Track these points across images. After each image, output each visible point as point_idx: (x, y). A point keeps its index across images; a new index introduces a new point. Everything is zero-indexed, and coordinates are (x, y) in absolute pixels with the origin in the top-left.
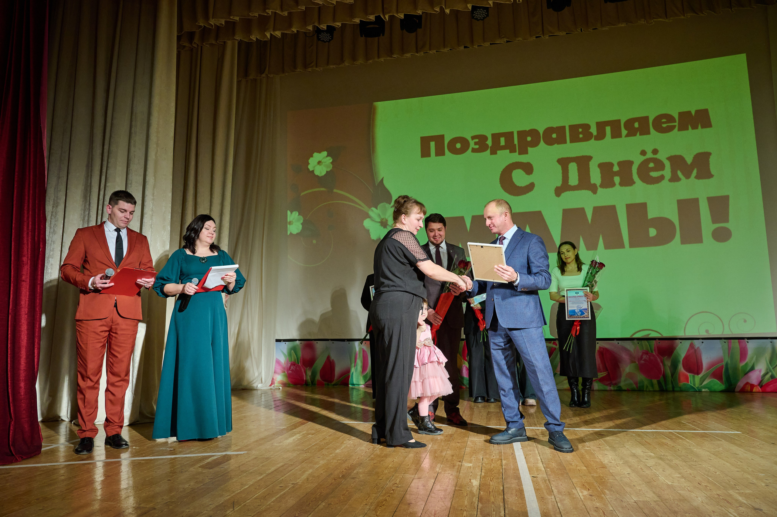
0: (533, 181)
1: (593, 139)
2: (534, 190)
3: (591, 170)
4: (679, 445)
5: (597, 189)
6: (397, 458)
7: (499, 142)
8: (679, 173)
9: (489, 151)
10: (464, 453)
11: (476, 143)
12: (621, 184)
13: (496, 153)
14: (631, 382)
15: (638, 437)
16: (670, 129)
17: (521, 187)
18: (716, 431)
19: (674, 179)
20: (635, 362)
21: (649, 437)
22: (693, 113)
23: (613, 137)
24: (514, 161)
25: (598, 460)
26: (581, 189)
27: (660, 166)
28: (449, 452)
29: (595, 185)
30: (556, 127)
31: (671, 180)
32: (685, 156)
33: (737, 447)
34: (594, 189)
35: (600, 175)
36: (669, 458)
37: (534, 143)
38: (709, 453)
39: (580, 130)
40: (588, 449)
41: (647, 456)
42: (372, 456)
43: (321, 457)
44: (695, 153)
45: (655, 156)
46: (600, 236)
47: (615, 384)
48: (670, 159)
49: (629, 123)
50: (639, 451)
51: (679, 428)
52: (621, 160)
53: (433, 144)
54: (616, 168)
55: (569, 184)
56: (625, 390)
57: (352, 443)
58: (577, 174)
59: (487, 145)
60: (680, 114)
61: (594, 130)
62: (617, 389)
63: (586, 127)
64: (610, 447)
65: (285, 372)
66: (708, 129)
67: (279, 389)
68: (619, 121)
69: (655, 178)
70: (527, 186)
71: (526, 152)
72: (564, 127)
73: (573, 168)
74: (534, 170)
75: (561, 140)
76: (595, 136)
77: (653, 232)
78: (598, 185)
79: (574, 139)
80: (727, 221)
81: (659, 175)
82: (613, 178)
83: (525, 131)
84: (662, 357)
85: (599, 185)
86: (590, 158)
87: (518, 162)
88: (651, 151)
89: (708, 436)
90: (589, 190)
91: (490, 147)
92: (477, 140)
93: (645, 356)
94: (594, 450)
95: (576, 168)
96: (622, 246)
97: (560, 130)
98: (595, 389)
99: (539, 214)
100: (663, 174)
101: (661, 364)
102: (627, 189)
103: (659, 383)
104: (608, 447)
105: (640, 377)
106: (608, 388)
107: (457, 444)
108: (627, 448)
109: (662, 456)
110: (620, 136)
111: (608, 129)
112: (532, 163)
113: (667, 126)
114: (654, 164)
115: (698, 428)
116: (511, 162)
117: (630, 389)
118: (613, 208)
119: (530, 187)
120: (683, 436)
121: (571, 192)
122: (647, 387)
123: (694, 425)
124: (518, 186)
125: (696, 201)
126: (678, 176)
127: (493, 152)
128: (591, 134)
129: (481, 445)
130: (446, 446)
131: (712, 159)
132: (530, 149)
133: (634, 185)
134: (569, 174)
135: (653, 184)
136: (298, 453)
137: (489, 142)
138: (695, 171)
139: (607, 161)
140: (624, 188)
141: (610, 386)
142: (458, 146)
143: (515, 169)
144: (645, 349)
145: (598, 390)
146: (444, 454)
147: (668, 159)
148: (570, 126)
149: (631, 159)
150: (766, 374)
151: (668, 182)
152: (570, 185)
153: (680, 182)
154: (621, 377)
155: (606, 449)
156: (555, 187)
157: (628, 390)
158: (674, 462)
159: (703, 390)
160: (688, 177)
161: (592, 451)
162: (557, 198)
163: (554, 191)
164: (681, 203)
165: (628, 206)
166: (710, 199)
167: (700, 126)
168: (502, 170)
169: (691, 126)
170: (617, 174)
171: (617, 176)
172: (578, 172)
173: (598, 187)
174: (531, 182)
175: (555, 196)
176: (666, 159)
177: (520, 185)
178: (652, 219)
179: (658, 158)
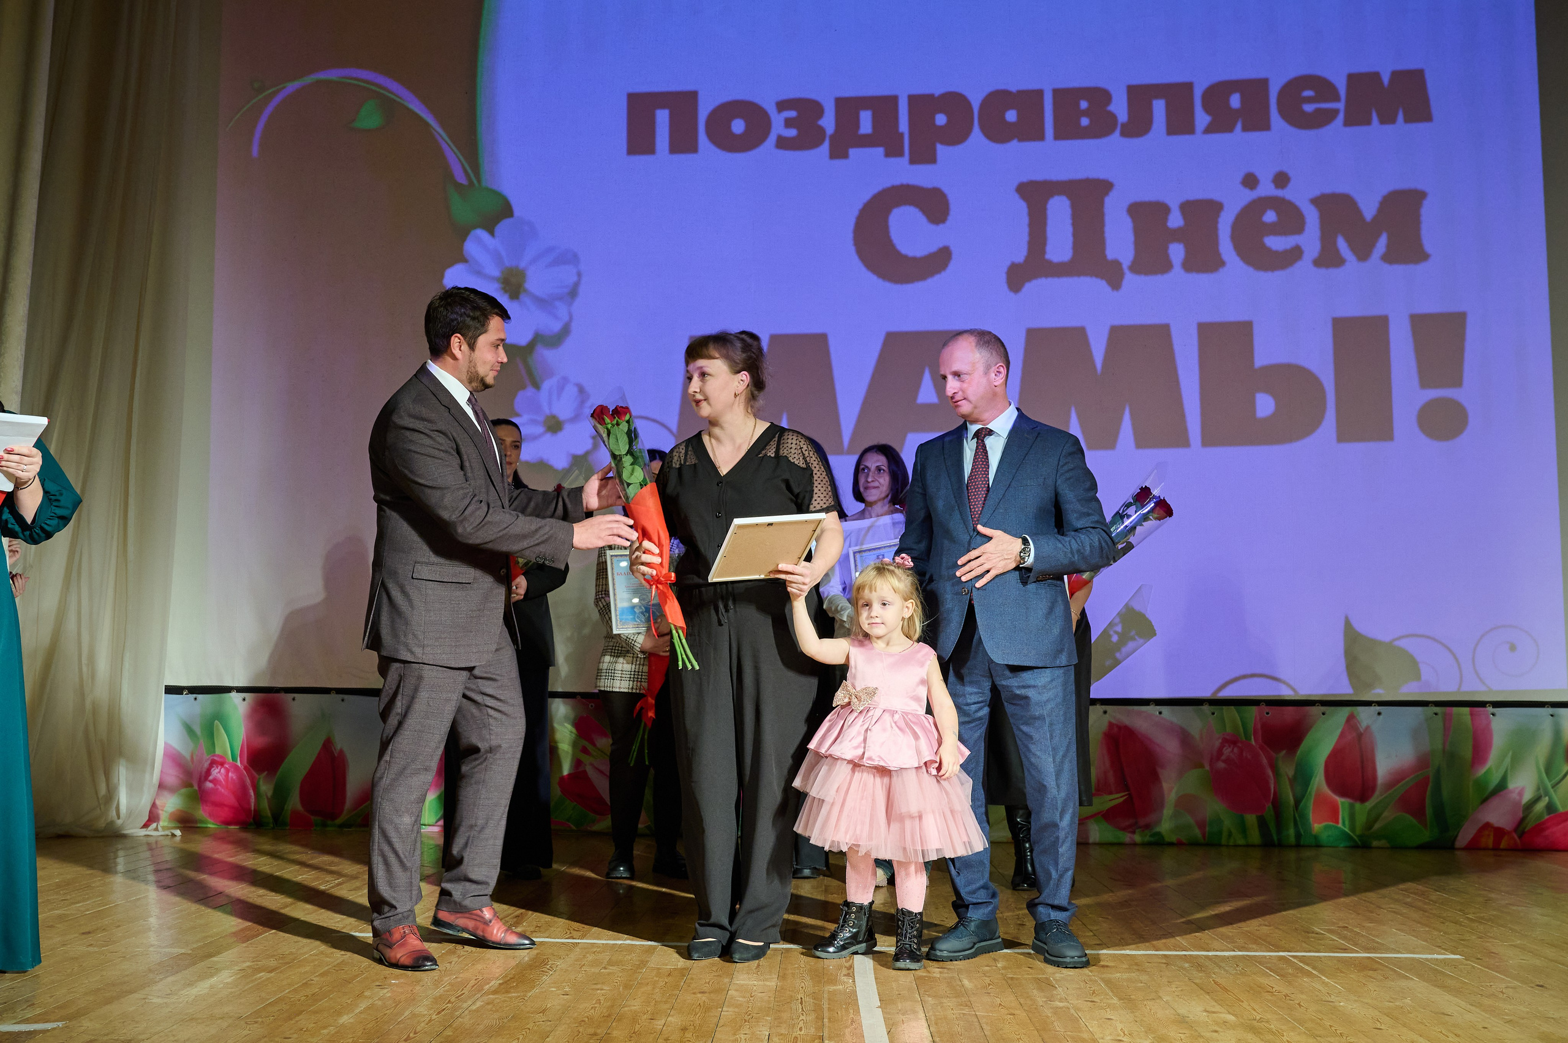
0: (946, 243)
1: (1117, 132)
2: (948, 271)
3: (1108, 219)
4: (1302, 993)
5: (1121, 275)
6: (521, 1037)
7: (857, 124)
8: (1342, 244)
9: (826, 145)
10: (716, 1020)
11: (788, 123)
12: (1189, 266)
13: (845, 156)
14: (1189, 819)
15: (1198, 971)
16: (1322, 119)
17: (914, 259)
18: (1399, 952)
19: (1328, 259)
20: (1201, 766)
21: (1226, 971)
22: (1386, 80)
23: (1172, 130)
24: (897, 181)
25: (1085, 1036)
26: (1080, 273)
27: (1292, 220)
28: (675, 1020)
29: (1117, 264)
30: (1018, 91)
31: (1319, 263)
32: (1357, 198)
33: (1448, 997)
34: (1113, 275)
35: (1131, 237)
36: (1272, 1026)
37: (957, 135)
38: (1377, 1013)
39: (1084, 105)
40: (1061, 1004)
41: (1217, 1023)
42: (449, 1032)
43: (295, 1036)
44: (1384, 191)
45: (1280, 193)
46: (1124, 410)
47: (1147, 827)
49: (1217, 94)
50: (1196, 1009)
51: (1304, 945)
52: (1191, 197)
53: (662, 117)
54: (1175, 220)
55: (1048, 256)
56: (1171, 844)
57: (389, 995)
58: (1070, 228)
59: (822, 130)
60: (1351, 77)
61: (1120, 108)
62: (1152, 839)
63: (1100, 97)
64: (1120, 999)
65: (191, 786)
66: (1422, 126)
67: (173, 835)
68: (1189, 87)
69: (1276, 252)
70: (930, 257)
71: (932, 159)
72: (1040, 93)
73: (1059, 209)
74: (951, 212)
75: (1029, 130)
76: (1123, 125)
77: (1265, 405)
78: (1126, 264)
79: (1067, 130)
80: (1457, 382)
81: (1288, 247)
82: (1167, 248)
83: (930, 97)
84: (1273, 753)
85: (1129, 264)
86: (1104, 187)
87: (908, 185)
88: (1271, 176)
89: (1376, 966)
90: (1102, 278)
91: (832, 137)
92: (792, 114)
93: (1230, 750)
94: (1077, 1009)
95: (1068, 212)
96: (1182, 441)
97: (1030, 100)
98: (1091, 840)
100: (1301, 243)
101: (1270, 773)
102: (1203, 280)
103: (1262, 824)
104: (1115, 1001)
105: (1215, 807)
106: (1126, 837)
107: (699, 995)
108: (1167, 1002)
109: (1255, 1023)
110: (1191, 129)
111: (1159, 107)
112: (945, 190)
113: (1317, 110)
114: (1278, 214)
115: (1355, 945)
116: (888, 184)
117: (1184, 841)
118: (1161, 334)
119: (940, 260)
120: (1312, 968)
121: (1050, 279)
122: (1230, 834)
123: (1345, 938)
124: (906, 257)
125: (1382, 322)
126: (1337, 251)
127: (839, 152)
128: (1113, 117)
129: (767, 998)
130: (666, 1002)
131: (1429, 212)
132: (941, 150)
133: (1223, 271)
134: (1049, 229)
135: (1273, 271)
136: (225, 1024)
137: (828, 122)
138: (1383, 241)
139: (1153, 198)
140: (1194, 275)
141: (1134, 832)
142: (738, 126)
143: (898, 204)
144: (1229, 730)
145: (1101, 844)
146: (659, 1024)
147: (1316, 201)
148: (1056, 92)
149: (1217, 198)
150: (1536, 800)
151: (1312, 266)
152: (1050, 262)
153: (1343, 269)
154: (1162, 805)
155: (1109, 1006)
156: (1008, 263)
157: (1179, 844)
158: (1285, 1039)
159: (1375, 843)
160: (1363, 254)
161: (1072, 1011)
162: (1012, 294)
163: (1004, 277)
164: (1343, 327)
165: (1205, 329)
166: (1419, 322)
167: (1400, 117)
168: (860, 206)
169: (1379, 115)
170: (1176, 235)
171: (1178, 240)
172: (1073, 224)
173: (1126, 271)
174: (941, 245)
175: (1007, 290)
176: (1308, 203)
177: (910, 253)
178: (1264, 368)
179: (1288, 197)
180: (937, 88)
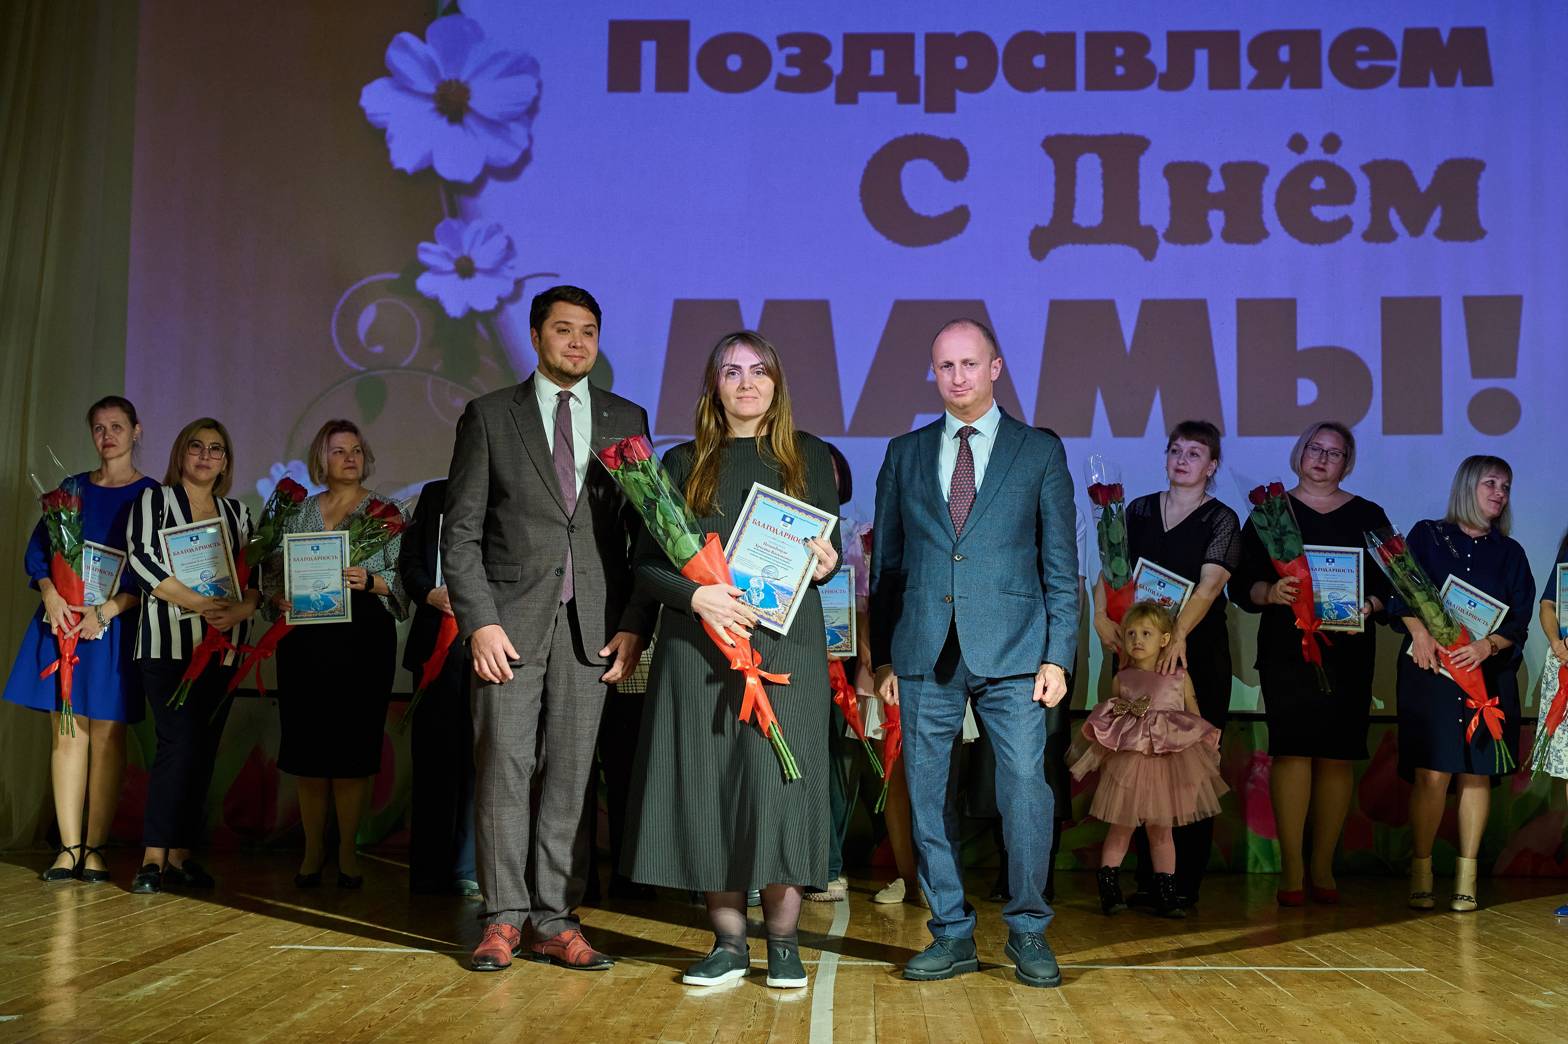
0: (965, 203)
1: (1156, 83)
2: (966, 232)
3: (1142, 182)
5: (1155, 245)
7: (867, 65)
8: (1394, 216)
9: (833, 91)
11: (791, 61)
12: (1229, 236)
13: (854, 100)
16: (1377, 78)
17: (928, 218)
19: (1379, 232)
22: (1445, 35)
23: (1214, 84)
24: (911, 132)
26: (1109, 241)
27: (1341, 188)
29: (1151, 230)
30: (1048, 34)
31: (1368, 236)
32: (1412, 165)
34: (1146, 243)
35: (1166, 202)
37: (978, 81)
39: (1119, 51)
44: (1441, 161)
45: (1329, 158)
46: (1155, 393)
48: (1370, 169)
49: (1265, 45)
52: (1234, 158)
53: (649, 49)
54: (1216, 184)
55: (1075, 220)
58: (1101, 191)
59: (828, 70)
60: (1410, 34)
61: (1158, 57)
63: (1138, 43)
66: (1481, 91)
68: (1235, 35)
69: (1325, 224)
70: (945, 216)
71: (951, 108)
72: (1071, 37)
73: (1089, 168)
74: (971, 168)
75: (1060, 78)
76: (1161, 75)
78: (1161, 231)
79: (1100, 80)
80: (1511, 372)
81: (1337, 217)
82: (1206, 215)
83: (948, 37)
85: (1164, 231)
86: (1141, 144)
87: (923, 136)
88: (1320, 140)
90: (1133, 246)
91: (840, 79)
92: (795, 50)
93: (1259, 769)
95: (1099, 171)
97: (1060, 45)
100: (1350, 215)
102: (1244, 253)
110: (1235, 84)
111: (1202, 57)
112: (964, 143)
113: (1371, 67)
114: (1326, 182)
118: (1200, 307)
119: (957, 220)
121: (1077, 246)
122: (1256, 861)
124: (919, 216)
125: (1432, 306)
126: (1389, 226)
127: (846, 96)
128: (1151, 66)
131: (1486, 186)
133: (1265, 241)
134: (1079, 189)
135: (1319, 244)
137: (835, 62)
138: (1437, 216)
139: (1192, 158)
140: (1235, 246)
142: (734, 63)
143: (910, 158)
147: (1365, 168)
148: (1090, 36)
149: (1263, 161)
151: (1361, 239)
152: (1077, 226)
153: (1393, 245)
156: (1032, 227)
160: (1416, 228)
162: (1035, 262)
163: (1027, 241)
164: (1390, 306)
165: (1243, 305)
166: (1472, 304)
167: (1459, 80)
168: (869, 157)
169: (1436, 76)
170: (1216, 201)
171: (1218, 208)
172: (1106, 186)
173: (1161, 238)
174: (958, 204)
175: (1030, 257)
176: (1359, 170)
177: (924, 213)
178: (1307, 351)
179: (1338, 163)
180: (958, 28)
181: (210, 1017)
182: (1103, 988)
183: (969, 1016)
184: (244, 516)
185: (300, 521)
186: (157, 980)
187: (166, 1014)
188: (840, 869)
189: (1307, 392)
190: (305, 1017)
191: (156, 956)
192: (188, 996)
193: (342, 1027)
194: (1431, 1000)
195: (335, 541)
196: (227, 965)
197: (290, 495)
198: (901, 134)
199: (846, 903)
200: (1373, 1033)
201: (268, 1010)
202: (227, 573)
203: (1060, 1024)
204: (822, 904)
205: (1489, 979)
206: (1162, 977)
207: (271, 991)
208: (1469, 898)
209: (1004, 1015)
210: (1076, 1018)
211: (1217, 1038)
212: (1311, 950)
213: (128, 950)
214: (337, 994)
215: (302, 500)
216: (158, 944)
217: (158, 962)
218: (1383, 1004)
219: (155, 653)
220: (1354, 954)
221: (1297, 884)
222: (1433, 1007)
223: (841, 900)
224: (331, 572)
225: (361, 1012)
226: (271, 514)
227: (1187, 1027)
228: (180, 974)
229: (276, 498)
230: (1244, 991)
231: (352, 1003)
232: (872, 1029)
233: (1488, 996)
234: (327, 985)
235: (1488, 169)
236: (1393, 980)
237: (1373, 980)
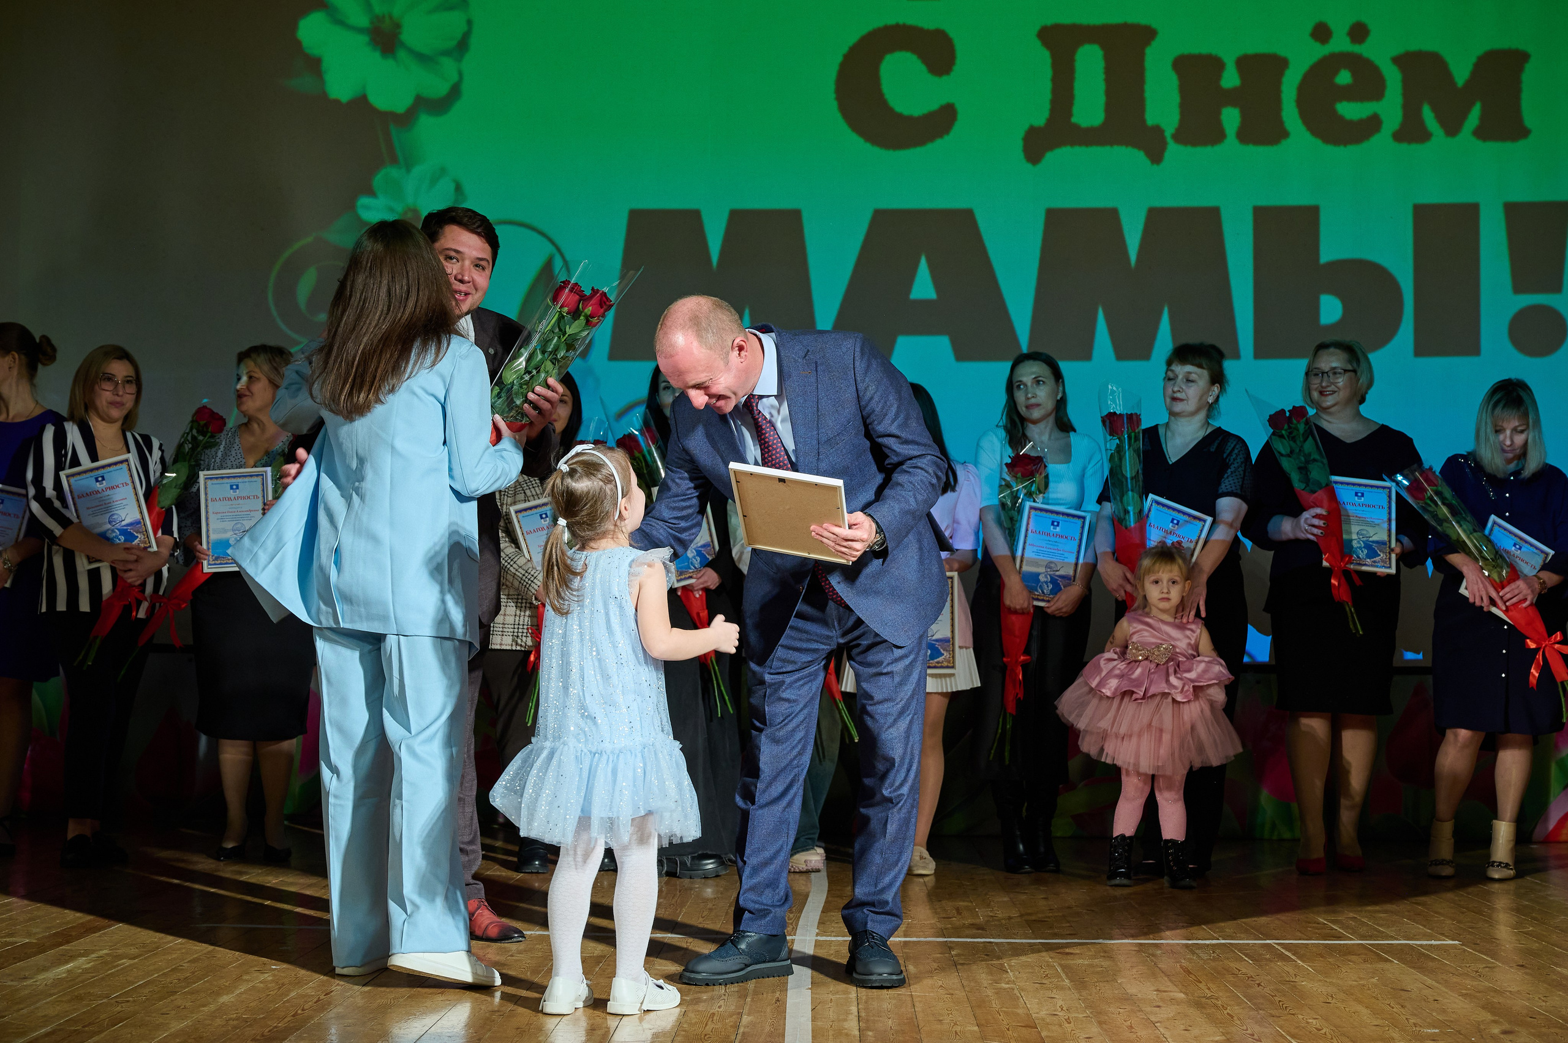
0: (951, 101)
2: (952, 133)
3: (1149, 75)
5: (1163, 145)
8: (1428, 115)
12: (1246, 136)
17: (910, 119)
19: (1411, 131)
24: (891, 21)
26: (1111, 142)
27: (1370, 82)
29: (1158, 131)
31: (1400, 136)
32: (1448, 58)
34: (1153, 145)
35: (1175, 98)
44: (1480, 51)
45: (1356, 49)
48: (1403, 61)
52: (1251, 50)
54: (1230, 79)
55: (1074, 120)
58: (1101, 86)
69: (1351, 123)
70: (930, 117)
73: (1090, 61)
74: (958, 61)
78: (1169, 132)
80: (1557, 287)
81: (1364, 116)
82: (1219, 113)
85: (1173, 131)
86: (1146, 34)
87: (905, 26)
88: (1347, 28)
90: (1139, 148)
95: (1101, 64)
99: (965, 220)
100: (1379, 112)
102: (1261, 155)
112: (952, 34)
114: (1354, 75)
116: (878, 23)
118: (1210, 217)
119: (942, 120)
121: (1078, 150)
124: (900, 116)
125: (1471, 212)
126: (1423, 124)
131: (1529, 76)
133: (1284, 142)
134: (1078, 85)
135: (1345, 145)
138: (1476, 113)
139: (1204, 50)
140: (1251, 149)
143: (891, 50)
147: (1397, 60)
149: (1282, 52)
151: (1391, 140)
152: (1077, 127)
153: (1428, 144)
156: (1026, 127)
160: (1452, 128)
162: (1029, 166)
163: (1019, 144)
164: (1424, 215)
165: (1261, 213)
166: (1514, 212)
168: (844, 50)
170: (1231, 97)
171: (1234, 104)
172: (1108, 81)
173: (1169, 139)
174: (944, 102)
175: (1024, 161)
176: (1390, 63)
177: (906, 112)
178: (1333, 265)
179: (1366, 55)
181: (128, 1001)
182: (1106, 963)
183: (961, 994)
184: (157, 453)
185: (220, 454)
186: (67, 962)
187: (79, 998)
188: (816, 836)
189: (1331, 309)
190: (232, 1000)
191: (65, 937)
192: (103, 978)
193: (274, 1011)
194: (1467, 975)
195: (255, 479)
196: (144, 945)
197: (206, 425)
198: (881, 24)
199: (824, 874)
200: (1402, 1010)
201: (191, 993)
202: (138, 516)
203: (1060, 1003)
204: (797, 876)
205: (1529, 952)
206: (1172, 951)
207: (193, 973)
208: (1507, 866)
209: (998, 992)
210: (1077, 995)
211: (1232, 1017)
212: (1332, 922)
213: (34, 930)
214: (266, 975)
215: (221, 431)
216: (68, 922)
217: (68, 942)
218: (1413, 980)
219: (61, 606)
220: (1381, 926)
221: (1318, 851)
222: (1467, 982)
223: (818, 871)
224: (252, 514)
225: (293, 994)
226: (187, 447)
227: (1199, 1005)
228: (93, 956)
229: (191, 429)
230: (1260, 966)
231: (283, 985)
232: (854, 1009)
233: (1527, 971)
234: (256, 966)
235: (1532, 60)
236: (1424, 954)
237: (1404, 955)
